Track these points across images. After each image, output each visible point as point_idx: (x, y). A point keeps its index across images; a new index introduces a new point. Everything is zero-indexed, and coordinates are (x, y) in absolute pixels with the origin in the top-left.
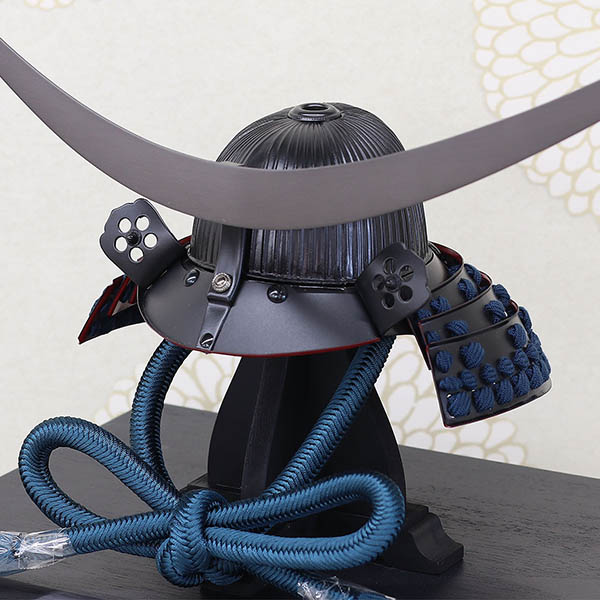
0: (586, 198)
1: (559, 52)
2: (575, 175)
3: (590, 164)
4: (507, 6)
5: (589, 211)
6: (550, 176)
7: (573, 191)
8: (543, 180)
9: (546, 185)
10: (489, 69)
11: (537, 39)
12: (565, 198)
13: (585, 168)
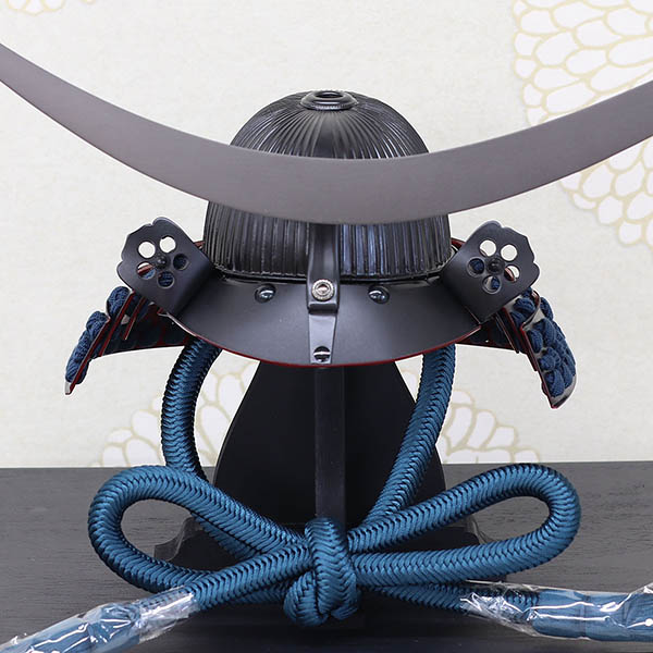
0: (639, 226)
1: (609, 62)
2: (627, 200)
3: (644, 188)
4: (551, 11)
5: (642, 240)
6: (598, 201)
7: (625, 218)
8: (592, 205)
9: (594, 211)
10: (530, 80)
11: (584, 47)
12: (616, 225)
13: (637, 192)
